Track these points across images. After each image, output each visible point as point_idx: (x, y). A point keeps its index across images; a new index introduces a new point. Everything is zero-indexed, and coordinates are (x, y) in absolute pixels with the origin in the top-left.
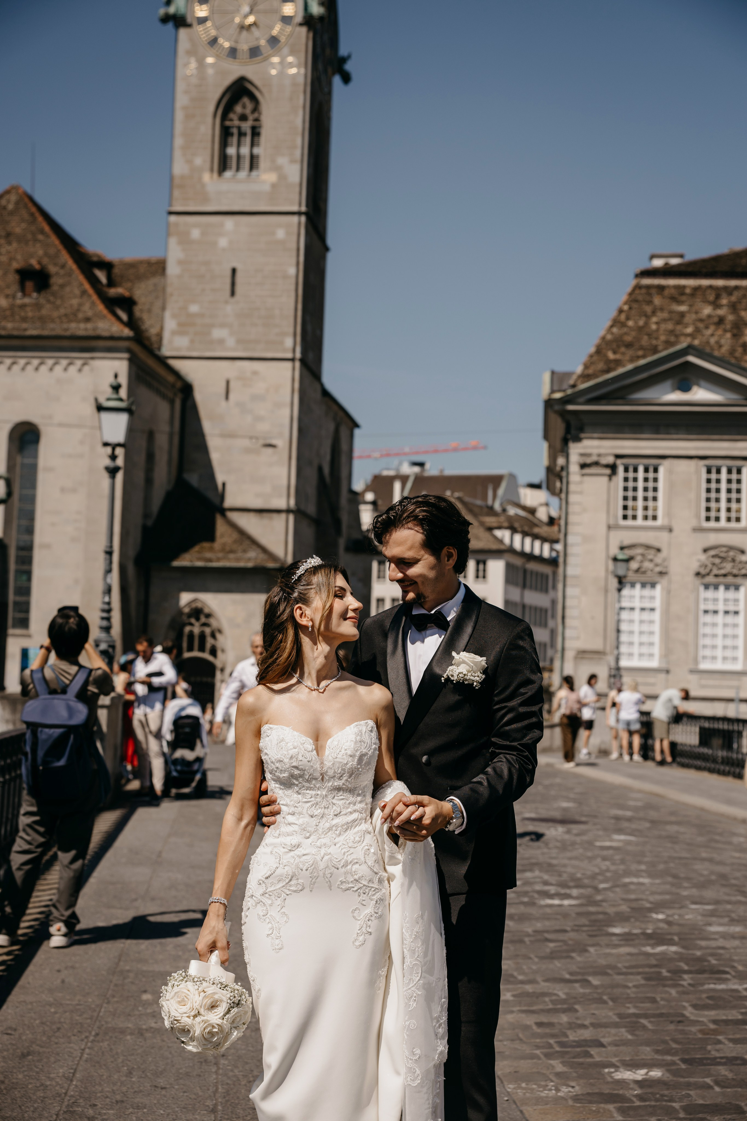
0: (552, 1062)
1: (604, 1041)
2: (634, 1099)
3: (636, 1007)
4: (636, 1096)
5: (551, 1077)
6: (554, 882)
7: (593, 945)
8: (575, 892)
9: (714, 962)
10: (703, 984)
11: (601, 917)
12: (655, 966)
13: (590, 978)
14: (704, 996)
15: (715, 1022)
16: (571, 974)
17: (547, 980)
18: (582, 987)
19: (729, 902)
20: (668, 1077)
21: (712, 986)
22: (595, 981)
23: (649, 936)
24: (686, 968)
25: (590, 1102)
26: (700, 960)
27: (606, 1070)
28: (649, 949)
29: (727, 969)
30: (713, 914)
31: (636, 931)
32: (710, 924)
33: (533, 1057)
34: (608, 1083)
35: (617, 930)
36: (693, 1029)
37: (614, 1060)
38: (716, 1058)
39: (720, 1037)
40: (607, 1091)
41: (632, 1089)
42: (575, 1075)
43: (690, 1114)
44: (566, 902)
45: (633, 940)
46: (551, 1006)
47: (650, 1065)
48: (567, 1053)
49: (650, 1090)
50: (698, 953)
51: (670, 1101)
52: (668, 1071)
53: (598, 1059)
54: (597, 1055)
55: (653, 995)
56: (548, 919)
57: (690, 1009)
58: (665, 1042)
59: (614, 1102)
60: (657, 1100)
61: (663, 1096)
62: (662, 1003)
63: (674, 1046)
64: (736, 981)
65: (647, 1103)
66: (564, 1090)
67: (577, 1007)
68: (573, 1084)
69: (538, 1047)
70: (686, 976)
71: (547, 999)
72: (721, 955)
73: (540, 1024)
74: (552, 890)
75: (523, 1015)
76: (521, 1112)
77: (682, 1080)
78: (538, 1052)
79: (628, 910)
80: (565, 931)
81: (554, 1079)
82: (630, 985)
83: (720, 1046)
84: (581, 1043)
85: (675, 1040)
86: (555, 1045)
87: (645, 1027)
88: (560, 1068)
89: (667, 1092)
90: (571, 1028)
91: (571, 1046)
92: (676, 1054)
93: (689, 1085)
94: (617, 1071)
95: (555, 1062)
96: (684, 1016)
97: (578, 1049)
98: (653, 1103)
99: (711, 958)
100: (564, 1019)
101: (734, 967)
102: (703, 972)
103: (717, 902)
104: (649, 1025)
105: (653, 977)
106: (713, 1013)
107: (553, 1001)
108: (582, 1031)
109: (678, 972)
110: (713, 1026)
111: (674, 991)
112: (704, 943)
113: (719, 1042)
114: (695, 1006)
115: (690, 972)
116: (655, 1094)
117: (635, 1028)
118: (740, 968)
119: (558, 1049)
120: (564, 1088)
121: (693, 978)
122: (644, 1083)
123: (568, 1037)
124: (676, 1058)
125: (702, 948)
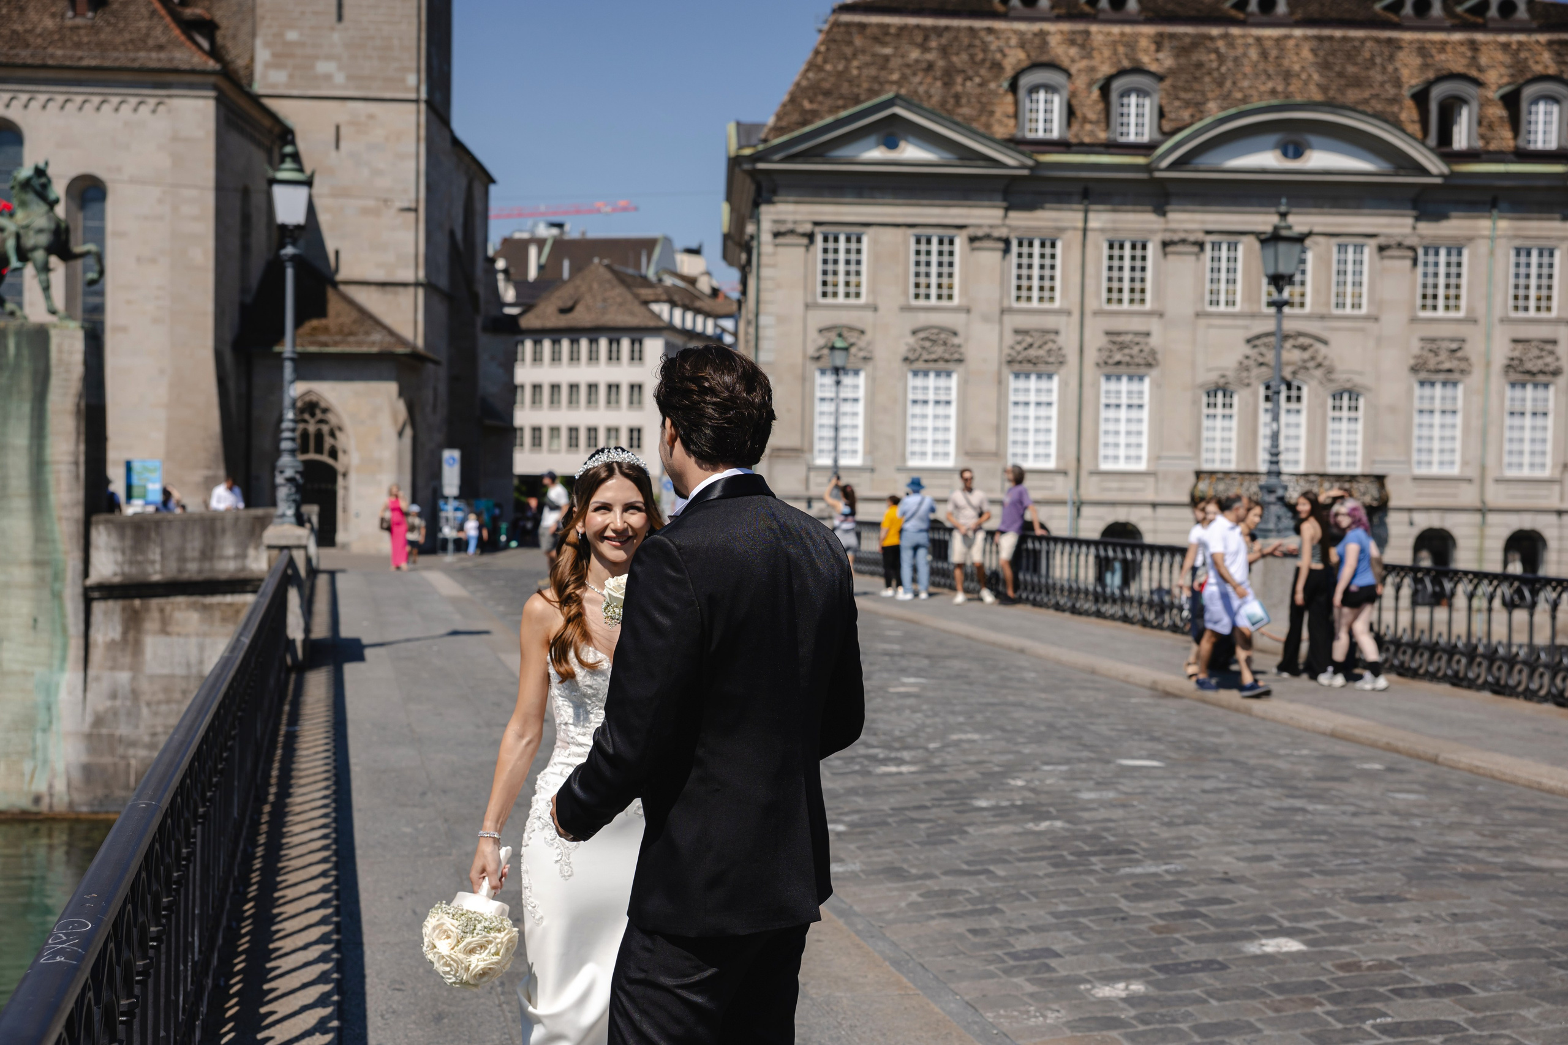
0: (1015, 980)
1: (1058, 948)
2: (1134, 1022)
3: (1065, 903)
4: (1135, 1017)
5: (1026, 999)
6: (875, 743)
7: (970, 824)
8: (906, 755)
9: (1112, 839)
10: (1117, 869)
11: (953, 786)
12: (1053, 848)
13: (992, 868)
14: (1128, 883)
15: (1160, 916)
16: (967, 863)
17: (946, 873)
18: (988, 879)
19: (1080, 760)
20: (1153, 992)
21: (1128, 870)
22: (1000, 871)
23: (1024, 809)
24: (1087, 848)
25: (1090, 1030)
26: (1094, 838)
27: (1082, 987)
28: (1031, 826)
29: (1132, 847)
30: (1071, 777)
31: (1004, 803)
32: (1077, 790)
33: (991, 975)
34: (1093, 1003)
35: (983, 803)
36: (1143, 927)
37: (1083, 973)
38: (1188, 964)
39: (1177, 936)
40: (1099, 1015)
41: (1122, 1010)
42: (1051, 995)
43: (1206, 1037)
44: (904, 769)
45: (1007, 815)
46: (970, 907)
47: (1127, 977)
48: (1025, 967)
49: (1143, 1010)
50: (1089, 828)
51: (1174, 1021)
52: (1149, 983)
53: (1063, 973)
54: (1062, 968)
55: (1074, 886)
56: (898, 792)
57: (1123, 901)
58: (1120, 946)
59: (1116, 1028)
60: (1160, 1022)
61: (1162, 1015)
62: (1089, 895)
63: (1135, 950)
64: (1150, 862)
65: (1151, 1027)
66: (1051, 1016)
67: (999, 906)
68: (1055, 1007)
69: (990, 962)
70: (1094, 859)
71: (961, 898)
72: (1113, 829)
73: (974, 932)
74: (881, 753)
75: (946, 921)
77: (1170, 993)
78: (992, 968)
79: (978, 776)
80: (925, 807)
81: (1030, 1002)
82: (1041, 873)
83: (1183, 948)
84: (1033, 954)
85: (1131, 943)
86: (1006, 958)
87: (1088, 928)
88: (1030, 988)
89: (1163, 1011)
90: (1010, 935)
91: (1024, 959)
92: (1142, 961)
93: (1182, 1000)
94: (1094, 987)
95: (1019, 980)
96: (1120, 910)
97: (1035, 962)
98: (1158, 1026)
99: (1105, 834)
100: (994, 922)
101: (1136, 844)
102: (1108, 853)
103: (1067, 761)
104: (1091, 925)
105: (1058, 863)
106: (1149, 904)
107: (967, 900)
108: (1024, 938)
109: (1080, 854)
110: (1160, 922)
111: (1091, 879)
112: (1086, 815)
113: (1179, 943)
114: (1126, 897)
115: (1095, 854)
116: (1153, 1014)
117: (1079, 930)
118: (1144, 845)
119: (1012, 963)
120: (1049, 1014)
121: (1102, 861)
122: (1131, 1000)
123: (1013, 946)
124: (1146, 966)
125: (1088, 822)
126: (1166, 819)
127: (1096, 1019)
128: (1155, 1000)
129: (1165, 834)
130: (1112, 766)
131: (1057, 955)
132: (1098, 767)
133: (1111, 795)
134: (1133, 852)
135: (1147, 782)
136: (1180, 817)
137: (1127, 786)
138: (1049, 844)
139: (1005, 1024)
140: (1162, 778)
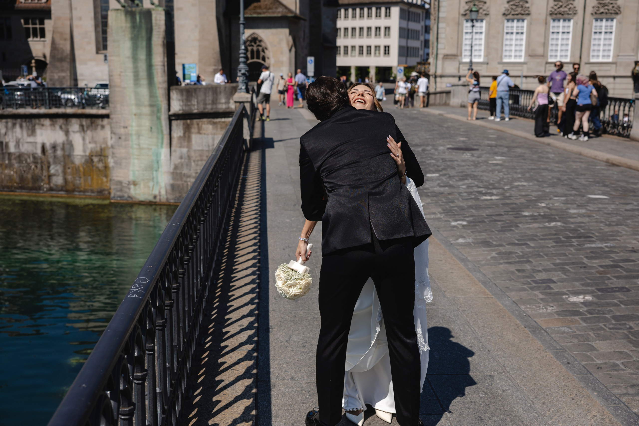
0: (535, 292)
1: (554, 279)
2: (586, 313)
3: (559, 259)
4: (587, 311)
5: (539, 301)
6: (482, 186)
7: (520, 223)
8: (495, 191)
9: (582, 231)
10: (584, 245)
11: (514, 206)
12: (556, 234)
13: (528, 242)
14: (588, 251)
15: (601, 266)
16: (518, 240)
17: (508, 244)
18: (526, 247)
19: (571, 195)
20: (595, 300)
21: (588, 245)
22: (532, 245)
23: (544, 217)
24: (571, 235)
25: (566, 316)
26: (574, 230)
27: (564, 297)
28: (547, 224)
29: (591, 235)
30: (566, 202)
31: (536, 214)
32: (569, 209)
33: (525, 290)
34: (568, 304)
35: (526, 214)
36: (593, 271)
37: (565, 290)
38: (612, 288)
39: (608, 276)
40: (571, 309)
41: (581, 307)
42: (550, 300)
43: (618, 321)
44: (493, 198)
45: (537, 219)
46: (517, 260)
47: (584, 293)
48: (540, 287)
49: (590, 308)
50: (572, 226)
51: (604, 314)
52: (594, 296)
53: (556, 290)
54: (556, 288)
55: (564, 252)
56: (490, 208)
57: (585, 259)
58: (583, 279)
59: (578, 315)
60: (597, 314)
61: (598, 311)
62: (570, 256)
63: (589, 281)
64: (599, 242)
65: (594, 316)
66: (550, 309)
67: (530, 259)
68: (552, 305)
69: (525, 284)
70: (573, 240)
71: (514, 255)
72: (584, 227)
73: (519, 271)
74: (484, 190)
75: (507, 265)
76: (535, 322)
77: (603, 301)
78: (525, 286)
79: (525, 201)
80: (501, 215)
81: (541, 302)
82: (549, 246)
83: (611, 281)
84: (543, 281)
85: (588, 278)
86: (532, 283)
87: (569, 270)
88: (541, 296)
89: (599, 309)
90: (534, 272)
91: (540, 283)
92: (592, 286)
93: (608, 304)
94: (569, 297)
95: (537, 292)
96: (584, 263)
97: (544, 285)
98: (596, 315)
99: (579, 229)
100: (528, 267)
101: (593, 234)
102: (580, 237)
103: (565, 195)
104: (570, 269)
105: (558, 241)
106: (597, 261)
107: (516, 256)
108: (540, 274)
109: (568, 237)
110: (601, 269)
111: (572, 249)
112: (572, 220)
113: (609, 279)
114: (587, 257)
115: (574, 238)
116: (595, 310)
117: (565, 271)
118: (597, 234)
119: (534, 285)
120: (549, 308)
121: (577, 241)
122: (585, 303)
123: (535, 278)
124: (593, 288)
125: (572, 223)
126: (608, 223)
127: (569, 311)
128: (596, 304)
129: (607, 229)
130: (585, 198)
131: (554, 282)
132: (579, 198)
133: (584, 211)
134: (592, 237)
135: (600, 206)
136: (614, 222)
137: (591, 207)
138: (554, 232)
139: (529, 312)
140: (607, 204)
